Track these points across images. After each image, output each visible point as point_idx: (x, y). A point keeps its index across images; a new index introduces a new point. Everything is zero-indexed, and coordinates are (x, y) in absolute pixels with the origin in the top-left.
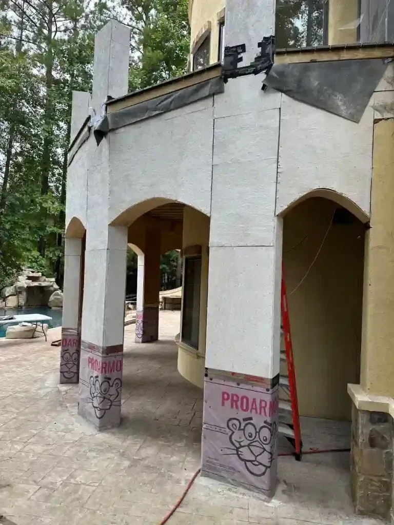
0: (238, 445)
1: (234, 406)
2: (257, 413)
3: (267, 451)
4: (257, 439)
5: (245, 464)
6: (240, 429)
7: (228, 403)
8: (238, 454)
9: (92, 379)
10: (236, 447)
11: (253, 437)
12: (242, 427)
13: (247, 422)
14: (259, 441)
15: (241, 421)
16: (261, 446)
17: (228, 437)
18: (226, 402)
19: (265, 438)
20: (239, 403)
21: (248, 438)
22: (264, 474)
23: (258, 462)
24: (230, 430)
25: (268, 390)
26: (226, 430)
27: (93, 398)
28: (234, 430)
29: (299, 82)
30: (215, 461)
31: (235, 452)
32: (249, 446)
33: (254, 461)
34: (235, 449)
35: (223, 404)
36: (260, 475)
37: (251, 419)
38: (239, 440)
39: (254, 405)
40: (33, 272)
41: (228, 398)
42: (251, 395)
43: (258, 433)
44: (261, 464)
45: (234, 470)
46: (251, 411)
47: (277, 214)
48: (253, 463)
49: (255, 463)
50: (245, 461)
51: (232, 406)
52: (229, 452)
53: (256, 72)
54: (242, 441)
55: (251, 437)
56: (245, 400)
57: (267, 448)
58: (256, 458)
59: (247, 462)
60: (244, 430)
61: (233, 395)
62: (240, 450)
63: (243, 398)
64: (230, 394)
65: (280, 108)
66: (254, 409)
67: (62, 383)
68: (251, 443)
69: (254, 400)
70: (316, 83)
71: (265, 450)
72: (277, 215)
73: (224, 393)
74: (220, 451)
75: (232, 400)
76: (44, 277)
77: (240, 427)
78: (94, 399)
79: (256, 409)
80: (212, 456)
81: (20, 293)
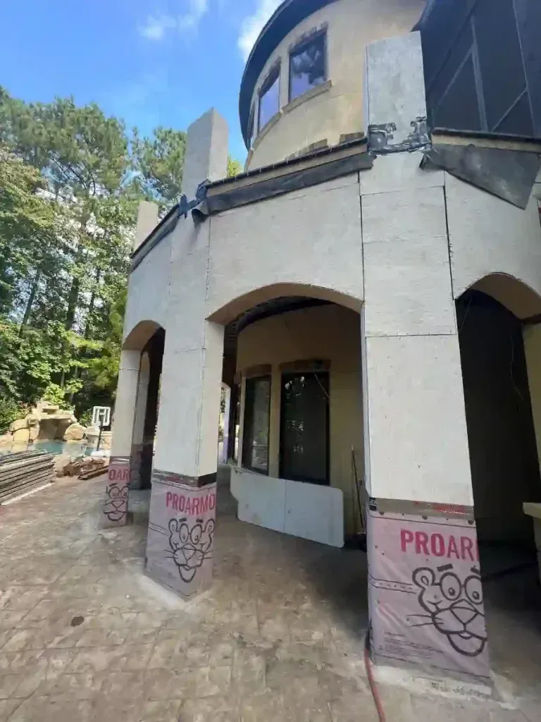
0: (433, 609)
1: (422, 550)
2: (458, 557)
3: (481, 615)
4: (463, 596)
5: (449, 638)
6: (433, 584)
7: (411, 546)
8: (436, 624)
9: (174, 523)
10: (431, 612)
11: (457, 594)
12: (437, 581)
13: (445, 572)
14: (467, 599)
15: (436, 571)
16: (472, 608)
17: (416, 597)
18: (407, 545)
19: (475, 594)
20: (429, 545)
21: (449, 597)
22: (480, 651)
23: (468, 632)
24: (420, 586)
25: (470, 522)
26: (411, 587)
27: (175, 551)
28: (426, 587)
29: (462, 162)
30: (398, 638)
31: (430, 621)
32: (451, 608)
33: (462, 632)
34: (430, 615)
35: (404, 548)
36: (474, 655)
37: (450, 566)
38: (434, 601)
39: (452, 546)
40: (49, 405)
41: (411, 540)
42: (447, 533)
43: (463, 586)
44: (473, 635)
45: (431, 648)
46: (449, 556)
47: (455, 297)
48: (463, 635)
49: (466, 635)
50: (448, 633)
51: (418, 551)
52: (420, 621)
53: (412, 149)
54: (439, 602)
55: (453, 593)
56: (437, 540)
57: (481, 609)
58: (465, 627)
59: (451, 636)
60: (440, 584)
61: (418, 534)
62: (437, 616)
63: (433, 537)
64: (414, 532)
65: (444, 187)
66: (453, 551)
67: (106, 527)
68: (454, 604)
69: (452, 539)
70: (479, 166)
71: (477, 613)
72: (456, 300)
73: (403, 533)
74: (405, 621)
75: (418, 542)
76: (62, 410)
77: (434, 579)
78: (178, 553)
79: (456, 551)
80: (393, 631)
81: (32, 426)
